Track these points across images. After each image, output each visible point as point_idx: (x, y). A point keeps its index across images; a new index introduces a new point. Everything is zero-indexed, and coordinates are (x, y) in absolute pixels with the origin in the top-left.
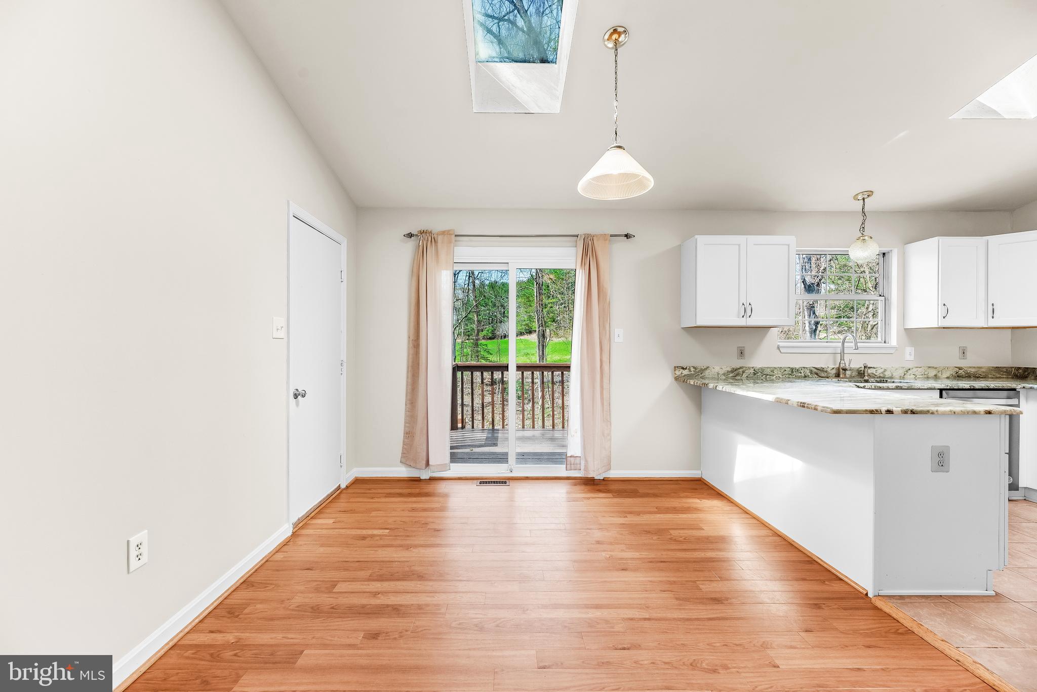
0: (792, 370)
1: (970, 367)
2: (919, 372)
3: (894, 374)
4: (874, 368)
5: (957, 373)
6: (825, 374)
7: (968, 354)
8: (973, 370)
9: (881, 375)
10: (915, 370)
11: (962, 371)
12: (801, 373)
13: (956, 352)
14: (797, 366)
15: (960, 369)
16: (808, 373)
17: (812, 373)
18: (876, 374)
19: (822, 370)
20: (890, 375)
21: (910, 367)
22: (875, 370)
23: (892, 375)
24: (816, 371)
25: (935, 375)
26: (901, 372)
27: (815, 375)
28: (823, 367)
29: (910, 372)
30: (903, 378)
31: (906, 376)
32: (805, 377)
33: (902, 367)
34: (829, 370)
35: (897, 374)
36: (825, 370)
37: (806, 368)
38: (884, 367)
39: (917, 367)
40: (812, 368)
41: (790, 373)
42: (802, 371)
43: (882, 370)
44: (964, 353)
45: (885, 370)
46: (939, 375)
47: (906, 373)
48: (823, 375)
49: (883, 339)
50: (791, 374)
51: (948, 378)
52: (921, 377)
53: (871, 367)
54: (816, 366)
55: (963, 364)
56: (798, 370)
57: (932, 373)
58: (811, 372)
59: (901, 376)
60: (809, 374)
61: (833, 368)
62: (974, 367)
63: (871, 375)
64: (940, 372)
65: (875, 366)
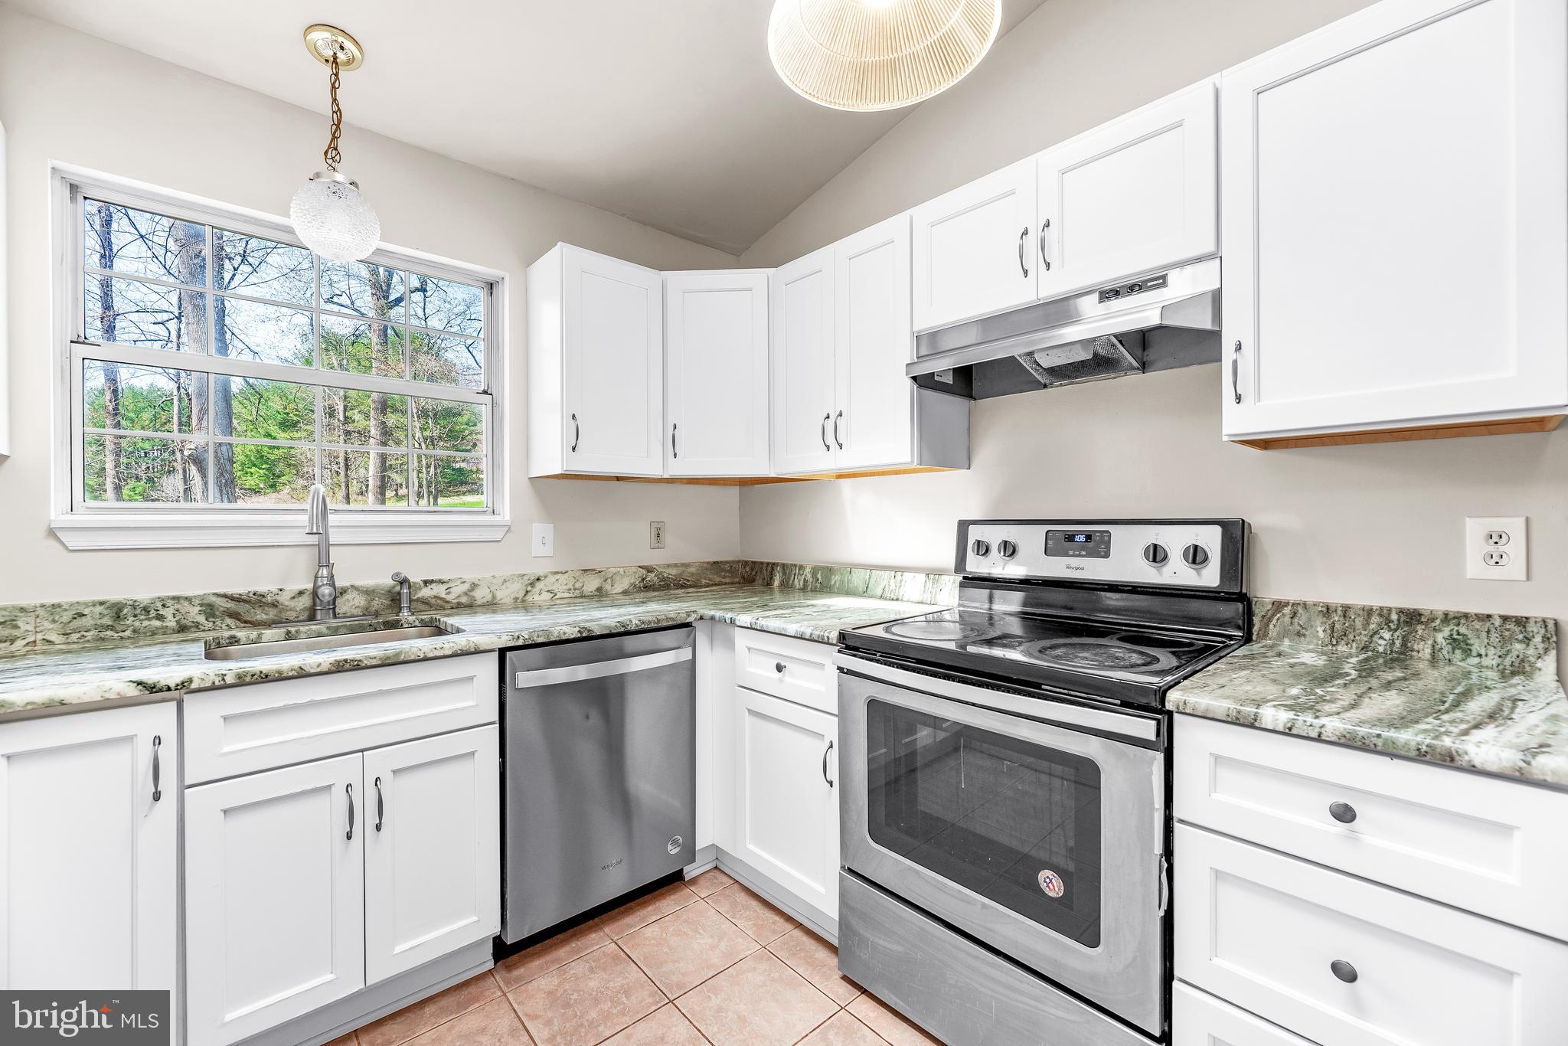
0: (117, 611)
1: (669, 566)
2: (561, 585)
3: (499, 595)
4: (441, 582)
5: (643, 580)
6: (272, 614)
7: (668, 538)
8: (674, 572)
9: (464, 600)
10: (552, 579)
11: (653, 575)
12: (160, 617)
13: (645, 533)
14: (143, 595)
15: (649, 570)
16: (194, 613)
17: (213, 616)
18: (449, 598)
19: (258, 600)
20: (489, 597)
21: (540, 572)
22: (445, 586)
23: (494, 597)
24: (230, 605)
25: (599, 589)
26: (516, 589)
27: (228, 621)
28: (262, 589)
29: (539, 585)
30: (523, 601)
31: (529, 598)
32: (182, 629)
33: (520, 576)
34: (284, 599)
35: (505, 595)
36: (269, 599)
37: (188, 599)
38: (470, 576)
39: (557, 573)
40: (214, 599)
41: (107, 621)
42: (168, 613)
43: (466, 587)
44: (658, 535)
45: (474, 586)
46: (608, 587)
47: (529, 588)
48: (261, 616)
49: (490, 505)
50: (111, 628)
51: (625, 593)
52: (567, 595)
53: (432, 581)
54: (230, 591)
55: (657, 558)
56: (146, 610)
57: (591, 584)
58: (209, 610)
59: (516, 599)
60: (201, 619)
61: (301, 593)
62: (676, 565)
63: (433, 601)
64: (609, 581)
65: (445, 578)
